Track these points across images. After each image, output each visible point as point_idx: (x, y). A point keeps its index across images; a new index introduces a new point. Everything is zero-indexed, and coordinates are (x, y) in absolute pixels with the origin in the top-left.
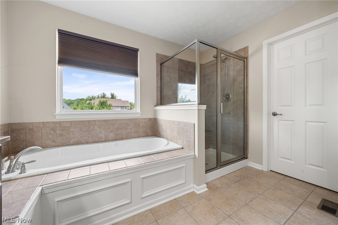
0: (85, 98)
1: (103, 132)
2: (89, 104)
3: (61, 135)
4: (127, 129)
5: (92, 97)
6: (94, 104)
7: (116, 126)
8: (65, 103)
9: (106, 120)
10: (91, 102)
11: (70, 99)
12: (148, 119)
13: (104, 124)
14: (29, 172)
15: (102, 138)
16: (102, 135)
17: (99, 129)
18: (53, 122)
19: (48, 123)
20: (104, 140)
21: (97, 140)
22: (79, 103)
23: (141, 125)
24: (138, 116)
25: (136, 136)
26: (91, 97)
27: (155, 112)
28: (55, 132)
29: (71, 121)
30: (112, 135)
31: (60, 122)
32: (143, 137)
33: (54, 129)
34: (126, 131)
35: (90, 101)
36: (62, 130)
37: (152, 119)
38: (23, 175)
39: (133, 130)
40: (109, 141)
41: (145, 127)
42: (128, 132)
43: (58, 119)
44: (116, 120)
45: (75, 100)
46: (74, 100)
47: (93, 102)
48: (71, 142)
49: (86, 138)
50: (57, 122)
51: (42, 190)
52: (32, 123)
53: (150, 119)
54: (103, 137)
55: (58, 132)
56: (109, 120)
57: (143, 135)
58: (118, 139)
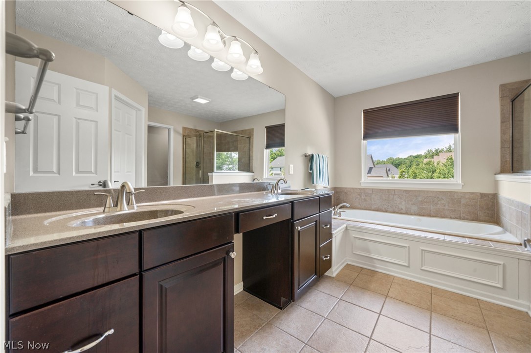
0: (423, 154)
1: (403, 203)
2: (428, 164)
3: (365, 200)
4: (437, 204)
5: (436, 151)
6: (438, 164)
7: (420, 199)
8: (392, 164)
9: (408, 190)
10: (433, 160)
11: (398, 158)
12: (479, 194)
13: (405, 194)
14: (342, 217)
15: (402, 209)
16: (403, 206)
17: (399, 199)
18: (360, 189)
19: (356, 188)
20: (404, 212)
21: (396, 210)
22: (412, 163)
23: (463, 201)
24: (459, 188)
25: (453, 217)
26: (434, 151)
27: (496, 183)
28: (361, 196)
29: (373, 189)
30: (414, 208)
31: (364, 189)
32: (467, 219)
33: (360, 194)
34: (436, 206)
35: (431, 159)
36: (366, 196)
37: (488, 195)
38: (340, 218)
39: (446, 207)
40: (411, 214)
41: (472, 205)
42: (439, 209)
43: (363, 186)
44: (420, 191)
45: (407, 159)
46: (405, 158)
47: (436, 159)
48: (373, 208)
49: (385, 207)
50: (362, 189)
51: (347, 226)
52: (347, 188)
53: (483, 195)
54: (404, 209)
55: (363, 197)
56: (411, 191)
57: (468, 217)
58: (423, 214)
